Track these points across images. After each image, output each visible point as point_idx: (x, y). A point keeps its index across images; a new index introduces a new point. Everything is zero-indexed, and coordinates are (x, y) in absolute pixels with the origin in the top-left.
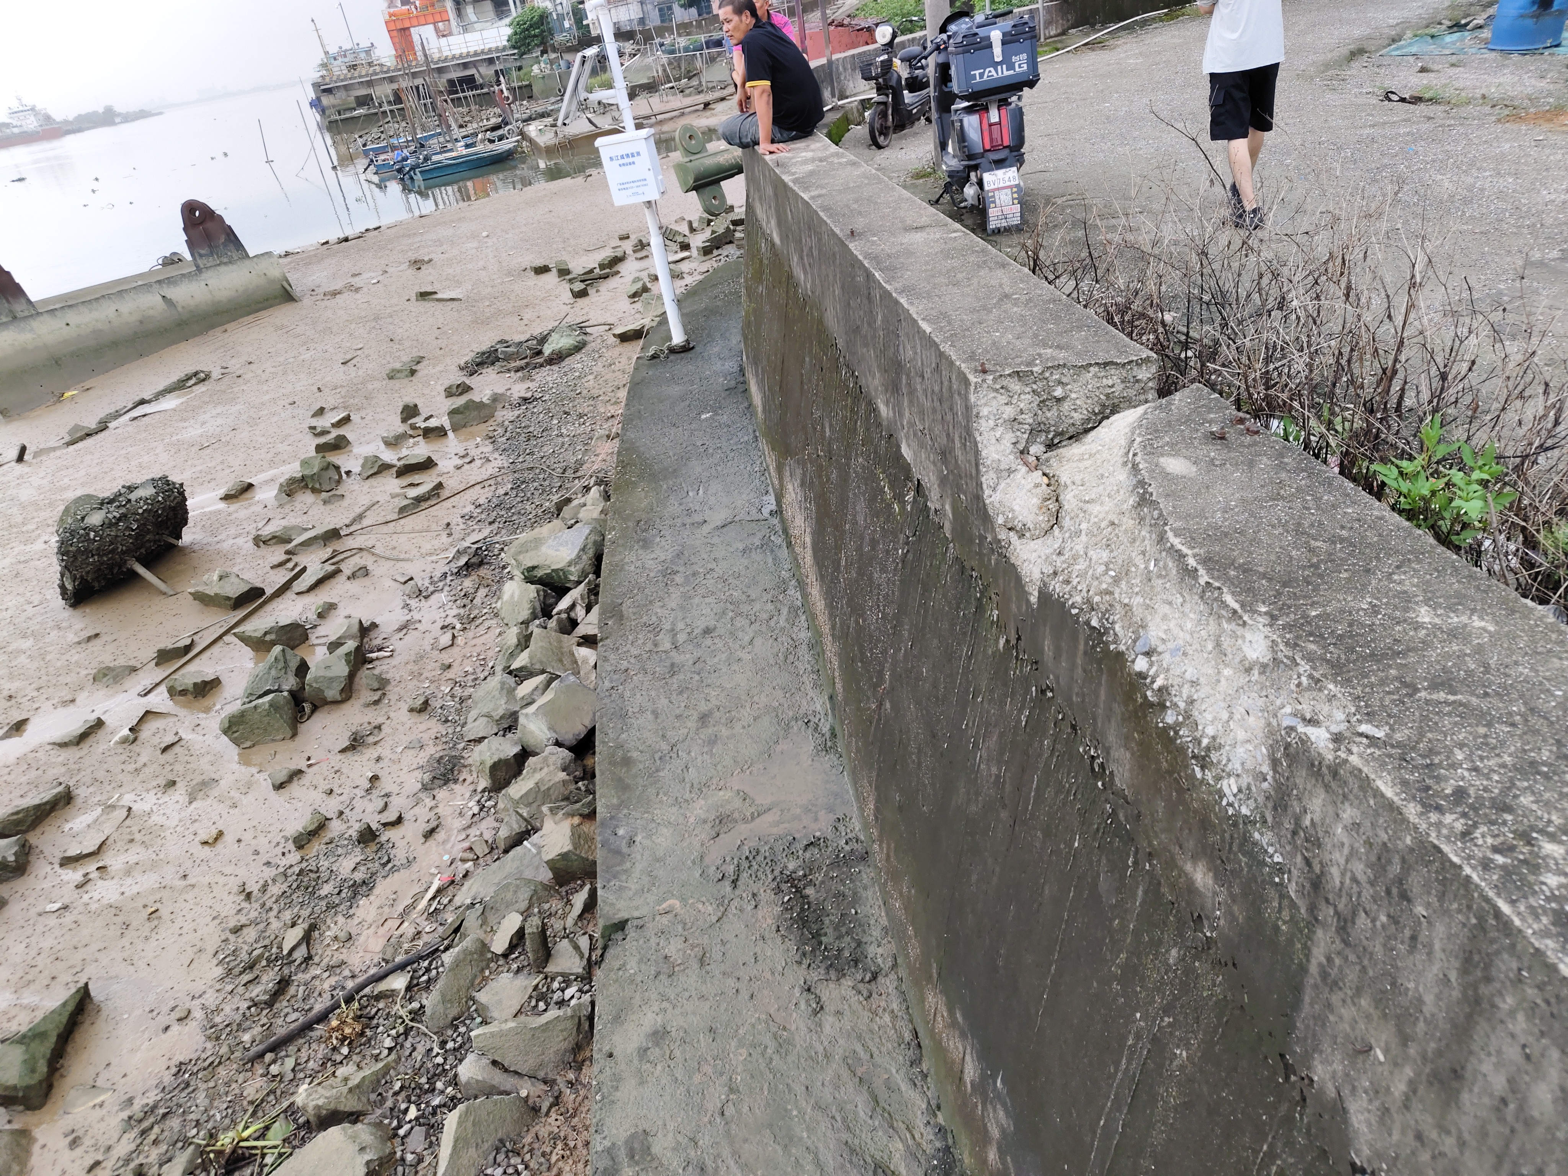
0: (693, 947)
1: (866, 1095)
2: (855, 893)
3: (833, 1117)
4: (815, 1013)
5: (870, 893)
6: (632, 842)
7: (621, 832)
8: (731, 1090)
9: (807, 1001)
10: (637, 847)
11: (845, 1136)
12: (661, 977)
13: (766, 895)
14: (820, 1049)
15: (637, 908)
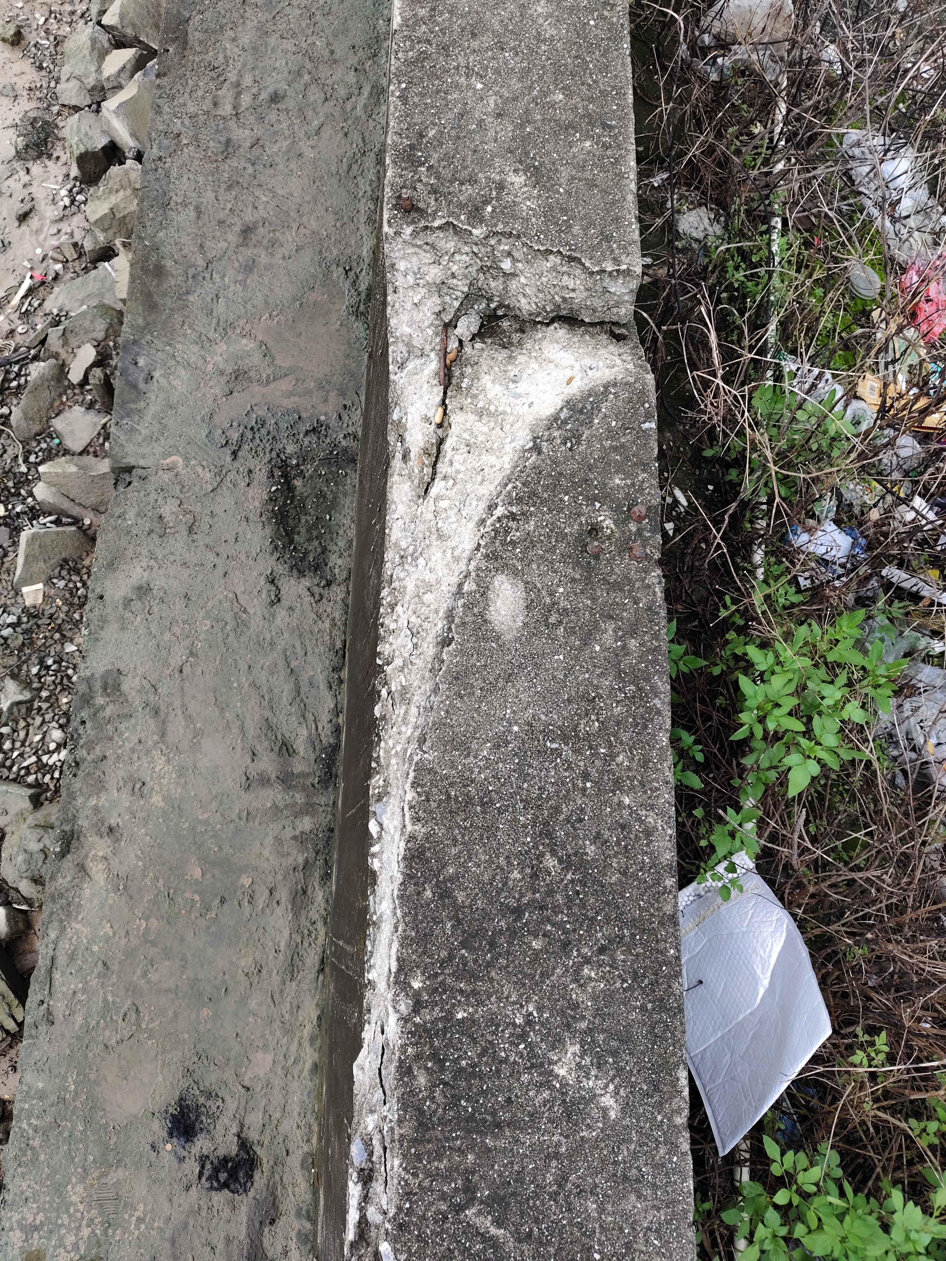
0: (186, 512)
1: (292, 684)
2: (335, 498)
3: (263, 697)
4: (272, 603)
5: (348, 501)
6: (150, 378)
7: (141, 362)
8: (192, 654)
9: (269, 591)
10: (154, 385)
11: (268, 714)
12: (153, 535)
13: (261, 474)
14: (268, 637)
15: (144, 456)
